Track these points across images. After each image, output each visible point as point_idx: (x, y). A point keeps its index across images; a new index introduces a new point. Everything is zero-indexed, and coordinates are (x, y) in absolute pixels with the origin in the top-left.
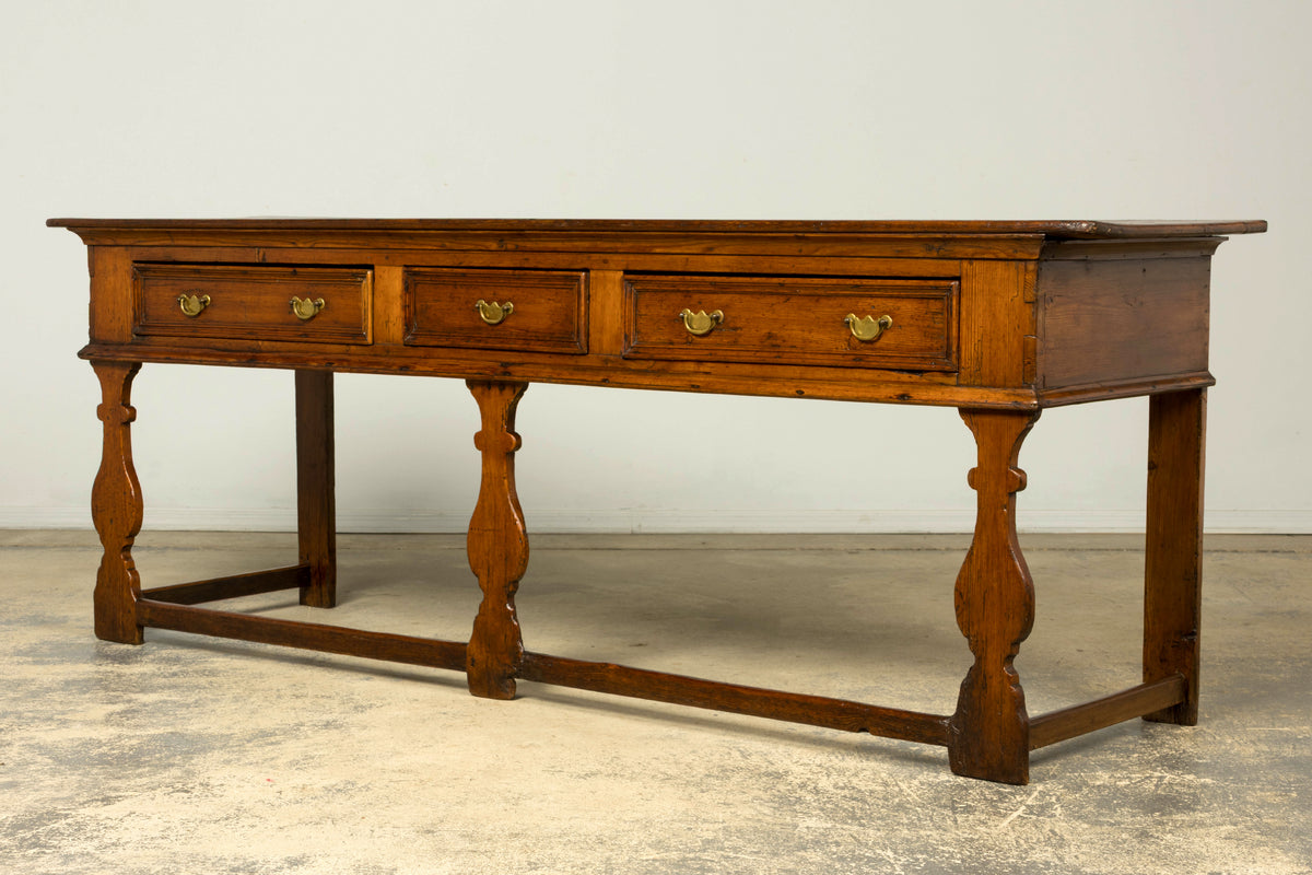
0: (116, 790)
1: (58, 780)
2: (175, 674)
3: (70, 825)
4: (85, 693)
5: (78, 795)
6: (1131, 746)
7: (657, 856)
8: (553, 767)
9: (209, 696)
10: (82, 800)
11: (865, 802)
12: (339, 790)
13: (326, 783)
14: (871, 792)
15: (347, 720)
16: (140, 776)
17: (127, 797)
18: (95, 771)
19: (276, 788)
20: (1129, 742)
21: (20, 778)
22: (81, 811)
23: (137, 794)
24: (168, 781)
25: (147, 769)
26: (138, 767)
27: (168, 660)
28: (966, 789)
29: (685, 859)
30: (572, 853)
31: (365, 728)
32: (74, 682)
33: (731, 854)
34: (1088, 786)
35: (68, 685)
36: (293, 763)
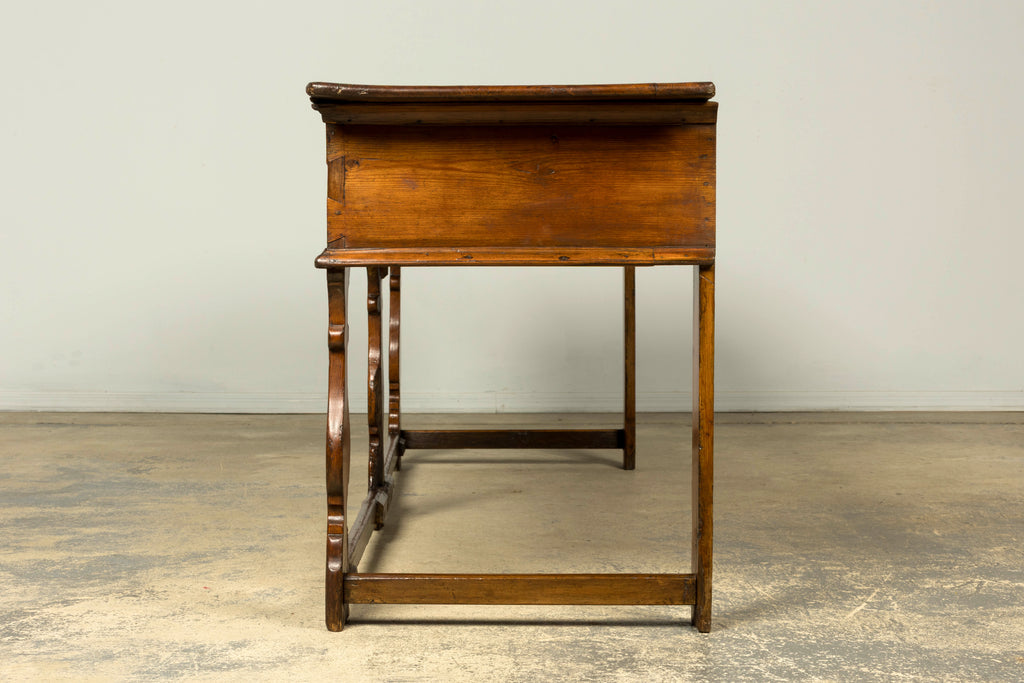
2: (112, 514)
3: (37, 620)
4: (34, 528)
5: (40, 598)
6: (952, 561)
7: (553, 639)
9: (144, 529)
10: (44, 603)
13: (256, 590)
15: (267, 545)
16: (92, 585)
17: (83, 600)
18: (52, 582)
19: (213, 593)
20: (950, 558)
22: (45, 610)
23: (92, 598)
24: (117, 588)
25: (98, 581)
26: (90, 579)
27: (104, 504)
28: (812, 591)
29: (576, 642)
30: (478, 638)
31: (284, 551)
32: (23, 520)
33: (617, 637)
34: (919, 588)
35: (17, 522)
36: (225, 576)
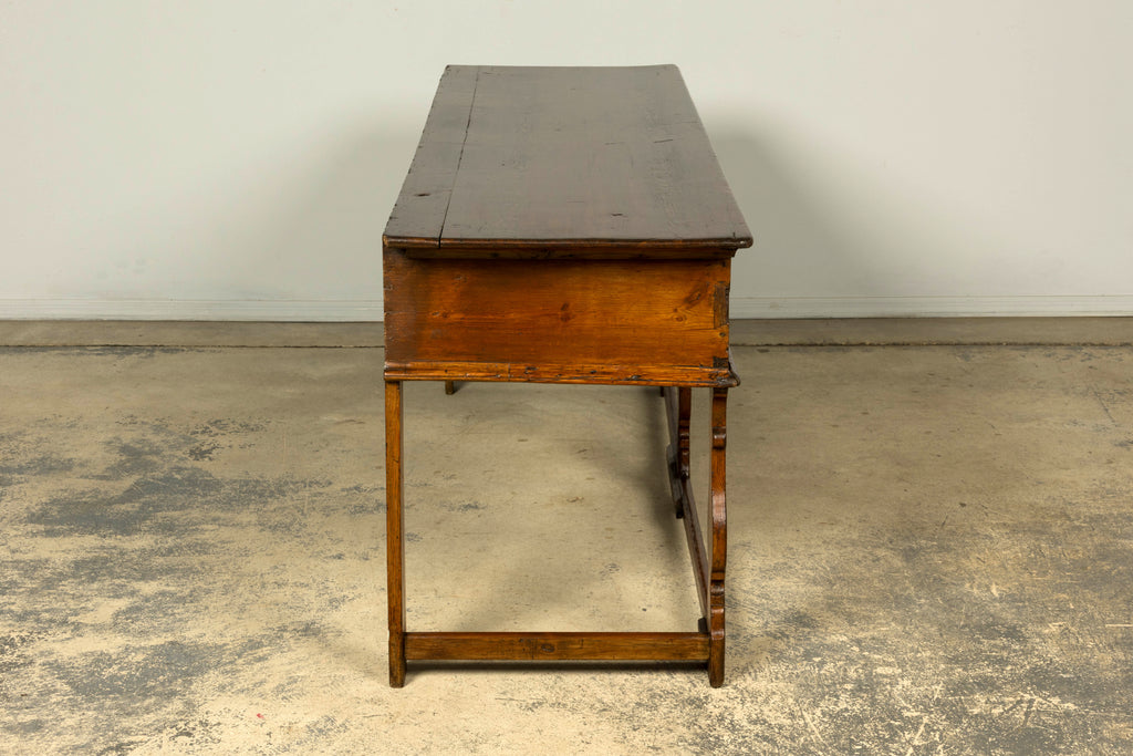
1: (77, 717)
11: (775, 743)
12: (321, 731)
13: (309, 720)
14: (780, 728)
16: (147, 710)
18: (108, 703)
21: (44, 715)
24: (172, 717)
25: (153, 700)
26: (146, 696)
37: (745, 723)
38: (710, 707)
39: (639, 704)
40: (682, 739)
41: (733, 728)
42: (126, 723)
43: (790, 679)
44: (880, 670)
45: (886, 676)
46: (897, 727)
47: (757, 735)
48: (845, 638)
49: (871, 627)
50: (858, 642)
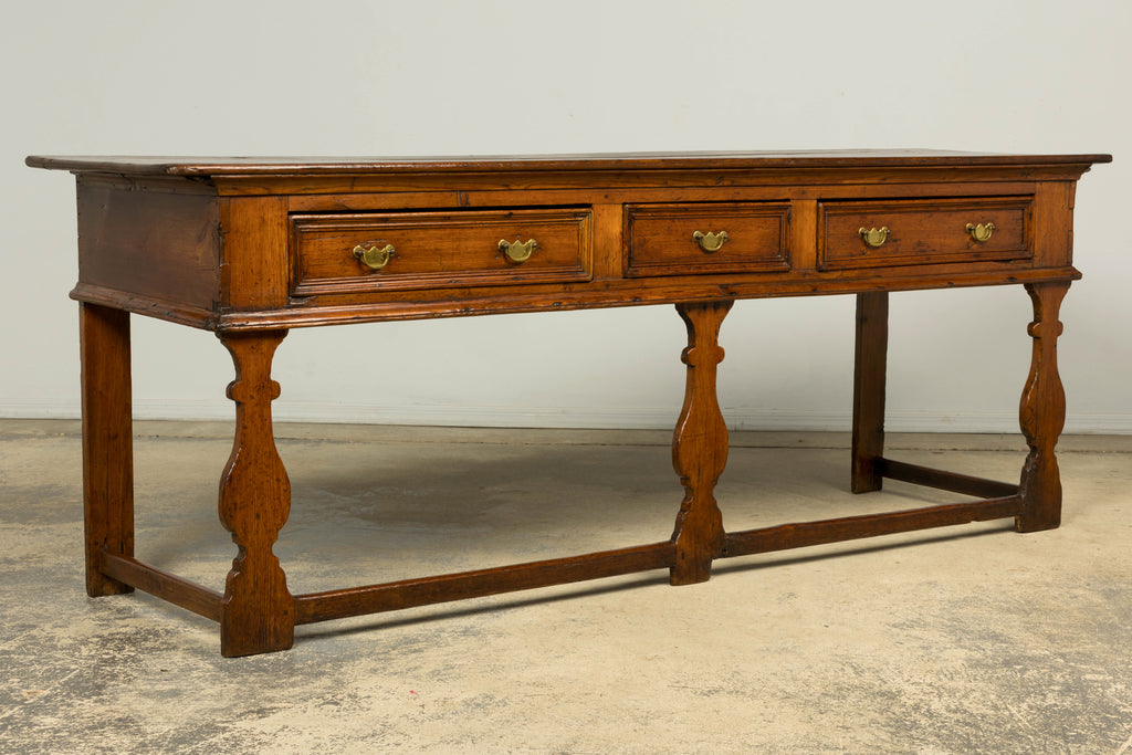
0: (270, 700)
1: (218, 687)
3: (227, 739)
5: (235, 705)
8: (678, 682)
10: (239, 712)
11: (978, 728)
12: (478, 705)
13: (465, 696)
14: (983, 716)
15: (483, 626)
16: (293, 685)
17: (280, 709)
18: (252, 679)
19: (419, 702)
21: (183, 685)
22: (238, 724)
23: (290, 705)
24: (319, 691)
25: (300, 677)
26: (292, 675)
31: (500, 635)
36: (435, 674)
37: (943, 712)
38: (904, 699)
39: (825, 695)
40: (873, 721)
41: (930, 714)
42: (269, 693)
43: (990, 680)
44: (1088, 677)
45: (1097, 681)
46: (1115, 719)
47: (958, 721)
48: (1047, 652)
49: (1075, 645)
50: (1063, 656)
